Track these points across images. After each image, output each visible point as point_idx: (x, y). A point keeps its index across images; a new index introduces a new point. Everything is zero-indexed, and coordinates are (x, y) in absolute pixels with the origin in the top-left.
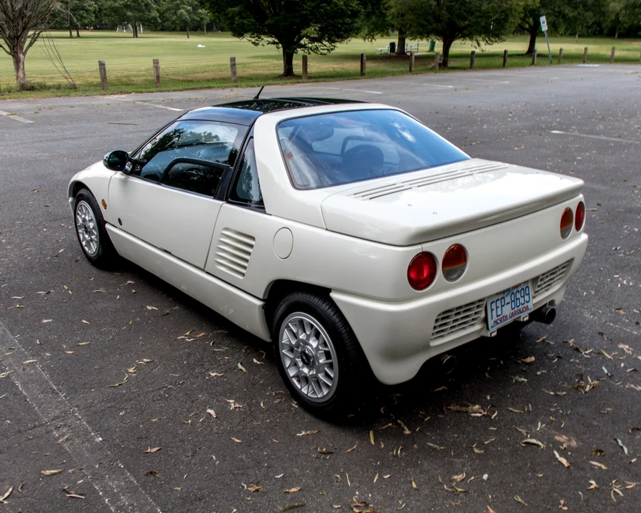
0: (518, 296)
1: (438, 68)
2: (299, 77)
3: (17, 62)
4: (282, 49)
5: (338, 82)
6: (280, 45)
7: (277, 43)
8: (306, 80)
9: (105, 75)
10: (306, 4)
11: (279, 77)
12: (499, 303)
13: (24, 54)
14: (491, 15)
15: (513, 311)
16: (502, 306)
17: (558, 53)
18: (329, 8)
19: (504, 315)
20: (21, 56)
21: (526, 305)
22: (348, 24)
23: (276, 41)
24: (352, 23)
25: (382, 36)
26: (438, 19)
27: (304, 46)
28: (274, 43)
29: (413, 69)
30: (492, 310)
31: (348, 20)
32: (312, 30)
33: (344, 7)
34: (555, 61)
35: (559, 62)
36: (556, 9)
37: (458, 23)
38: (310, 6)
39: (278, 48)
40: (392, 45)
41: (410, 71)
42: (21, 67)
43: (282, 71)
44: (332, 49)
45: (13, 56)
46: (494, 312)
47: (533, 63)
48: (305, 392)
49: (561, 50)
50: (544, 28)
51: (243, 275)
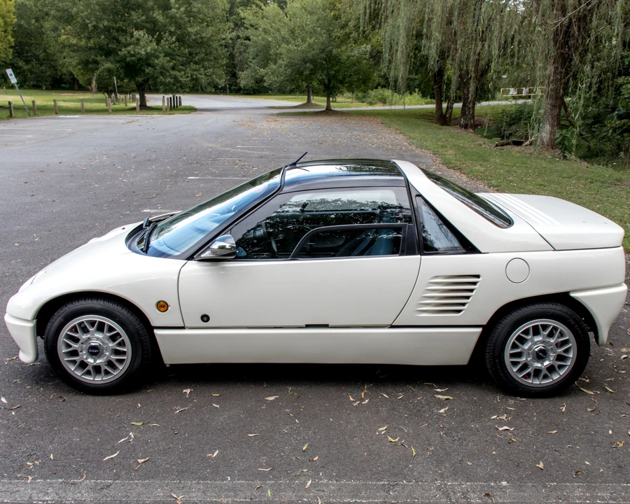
17: (32, 105)
34: (32, 113)
35: (35, 115)
47: (11, 116)
48: (537, 382)
49: (33, 102)
50: (13, 80)
51: (459, 311)
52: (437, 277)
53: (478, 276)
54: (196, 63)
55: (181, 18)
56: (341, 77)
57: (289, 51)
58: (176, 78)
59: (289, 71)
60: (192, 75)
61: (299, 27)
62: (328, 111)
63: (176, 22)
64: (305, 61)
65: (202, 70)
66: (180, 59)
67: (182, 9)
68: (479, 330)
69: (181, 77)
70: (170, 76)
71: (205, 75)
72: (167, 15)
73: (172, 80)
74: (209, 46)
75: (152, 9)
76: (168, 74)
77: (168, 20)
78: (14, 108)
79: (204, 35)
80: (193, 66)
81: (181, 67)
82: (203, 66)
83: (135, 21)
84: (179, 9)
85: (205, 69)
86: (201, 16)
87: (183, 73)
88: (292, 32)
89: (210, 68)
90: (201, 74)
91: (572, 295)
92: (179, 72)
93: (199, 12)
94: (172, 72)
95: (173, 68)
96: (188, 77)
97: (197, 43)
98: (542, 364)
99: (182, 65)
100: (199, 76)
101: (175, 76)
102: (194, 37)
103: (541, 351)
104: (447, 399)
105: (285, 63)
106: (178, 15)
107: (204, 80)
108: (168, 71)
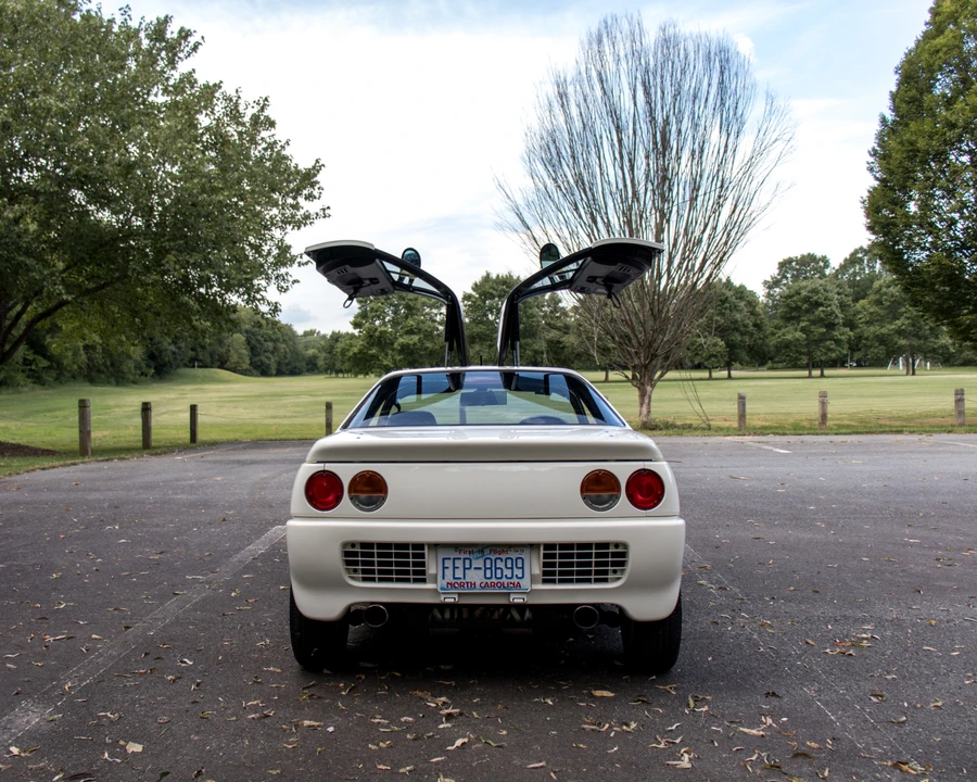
0: (500, 564)
3: (643, 395)
9: (744, 411)
12: (459, 564)
13: (653, 386)
15: (489, 581)
16: (465, 569)
19: (468, 580)
20: (649, 388)
21: (515, 580)
30: (444, 568)
42: (647, 401)
45: (639, 388)
46: (449, 573)
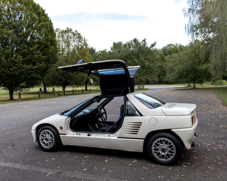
1: (63, 95)
2: (16, 100)
4: (9, 91)
5: (34, 101)
6: (8, 90)
7: (7, 89)
8: (21, 101)
10: (22, 76)
11: (8, 100)
14: (79, 78)
17: (97, 89)
18: (30, 77)
22: (36, 82)
23: (6, 88)
24: (37, 82)
25: (37, 86)
26: (61, 80)
27: (18, 90)
28: (5, 89)
29: (56, 95)
31: (36, 81)
32: (24, 84)
33: (35, 77)
34: (96, 92)
35: (97, 92)
36: (92, 77)
37: (68, 81)
38: (23, 76)
39: (7, 91)
40: (41, 89)
41: (55, 96)
43: (9, 99)
44: (28, 90)
47: (90, 93)
48: (163, 160)
49: (97, 88)
50: (92, 82)
51: (136, 134)
52: (129, 123)
53: (141, 123)
54: (148, 74)
55: (143, 61)
56: (198, 76)
57: (178, 68)
58: (140, 79)
59: (178, 75)
60: (146, 78)
61: (182, 60)
62: (194, 88)
63: (141, 62)
64: (184, 71)
65: (149, 76)
66: (142, 73)
67: (144, 58)
68: (143, 140)
69: (142, 79)
70: (139, 79)
71: (151, 78)
72: (139, 60)
73: (139, 80)
74: (152, 69)
75: (134, 59)
76: (138, 78)
77: (139, 62)
78: (92, 90)
79: (150, 65)
80: (146, 75)
81: (142, 76)
82: (150, 75)
83: (129, 63)
84: (142, 58)
85: (151, 76)
86: (150, 59)
87: (143, 77)
88: (180, 62)
89: (152, 75)
90: (149, 78)
91: (172, 130)
92: (142, 77)
93: (149, 58)
94: (139, 77)
95: (140, 76)
96: (144, 79)
97: (148, 68)
98: (164, 153)
99: (143, 75)
100: (148, 78)
101: (140, 78)
102: (147, 66)
103: (164, 149)
104: (135, 162)
105: (176, 72)
106: (142, 60)
107: (150, 80)
108: (138, 77)
